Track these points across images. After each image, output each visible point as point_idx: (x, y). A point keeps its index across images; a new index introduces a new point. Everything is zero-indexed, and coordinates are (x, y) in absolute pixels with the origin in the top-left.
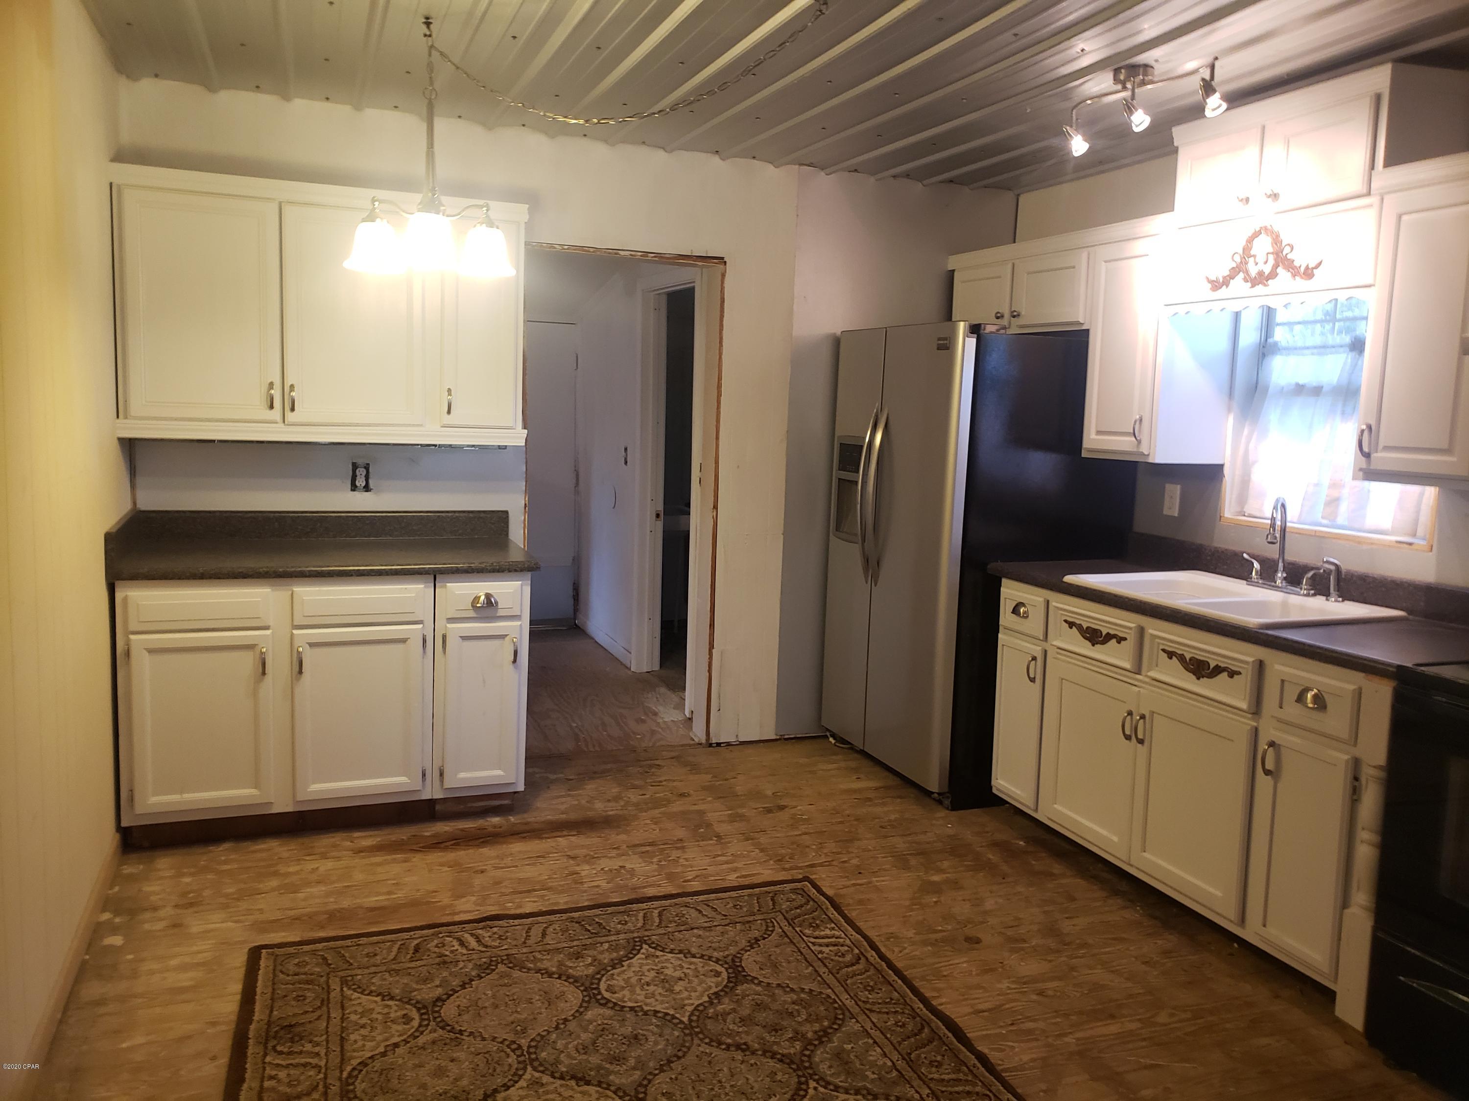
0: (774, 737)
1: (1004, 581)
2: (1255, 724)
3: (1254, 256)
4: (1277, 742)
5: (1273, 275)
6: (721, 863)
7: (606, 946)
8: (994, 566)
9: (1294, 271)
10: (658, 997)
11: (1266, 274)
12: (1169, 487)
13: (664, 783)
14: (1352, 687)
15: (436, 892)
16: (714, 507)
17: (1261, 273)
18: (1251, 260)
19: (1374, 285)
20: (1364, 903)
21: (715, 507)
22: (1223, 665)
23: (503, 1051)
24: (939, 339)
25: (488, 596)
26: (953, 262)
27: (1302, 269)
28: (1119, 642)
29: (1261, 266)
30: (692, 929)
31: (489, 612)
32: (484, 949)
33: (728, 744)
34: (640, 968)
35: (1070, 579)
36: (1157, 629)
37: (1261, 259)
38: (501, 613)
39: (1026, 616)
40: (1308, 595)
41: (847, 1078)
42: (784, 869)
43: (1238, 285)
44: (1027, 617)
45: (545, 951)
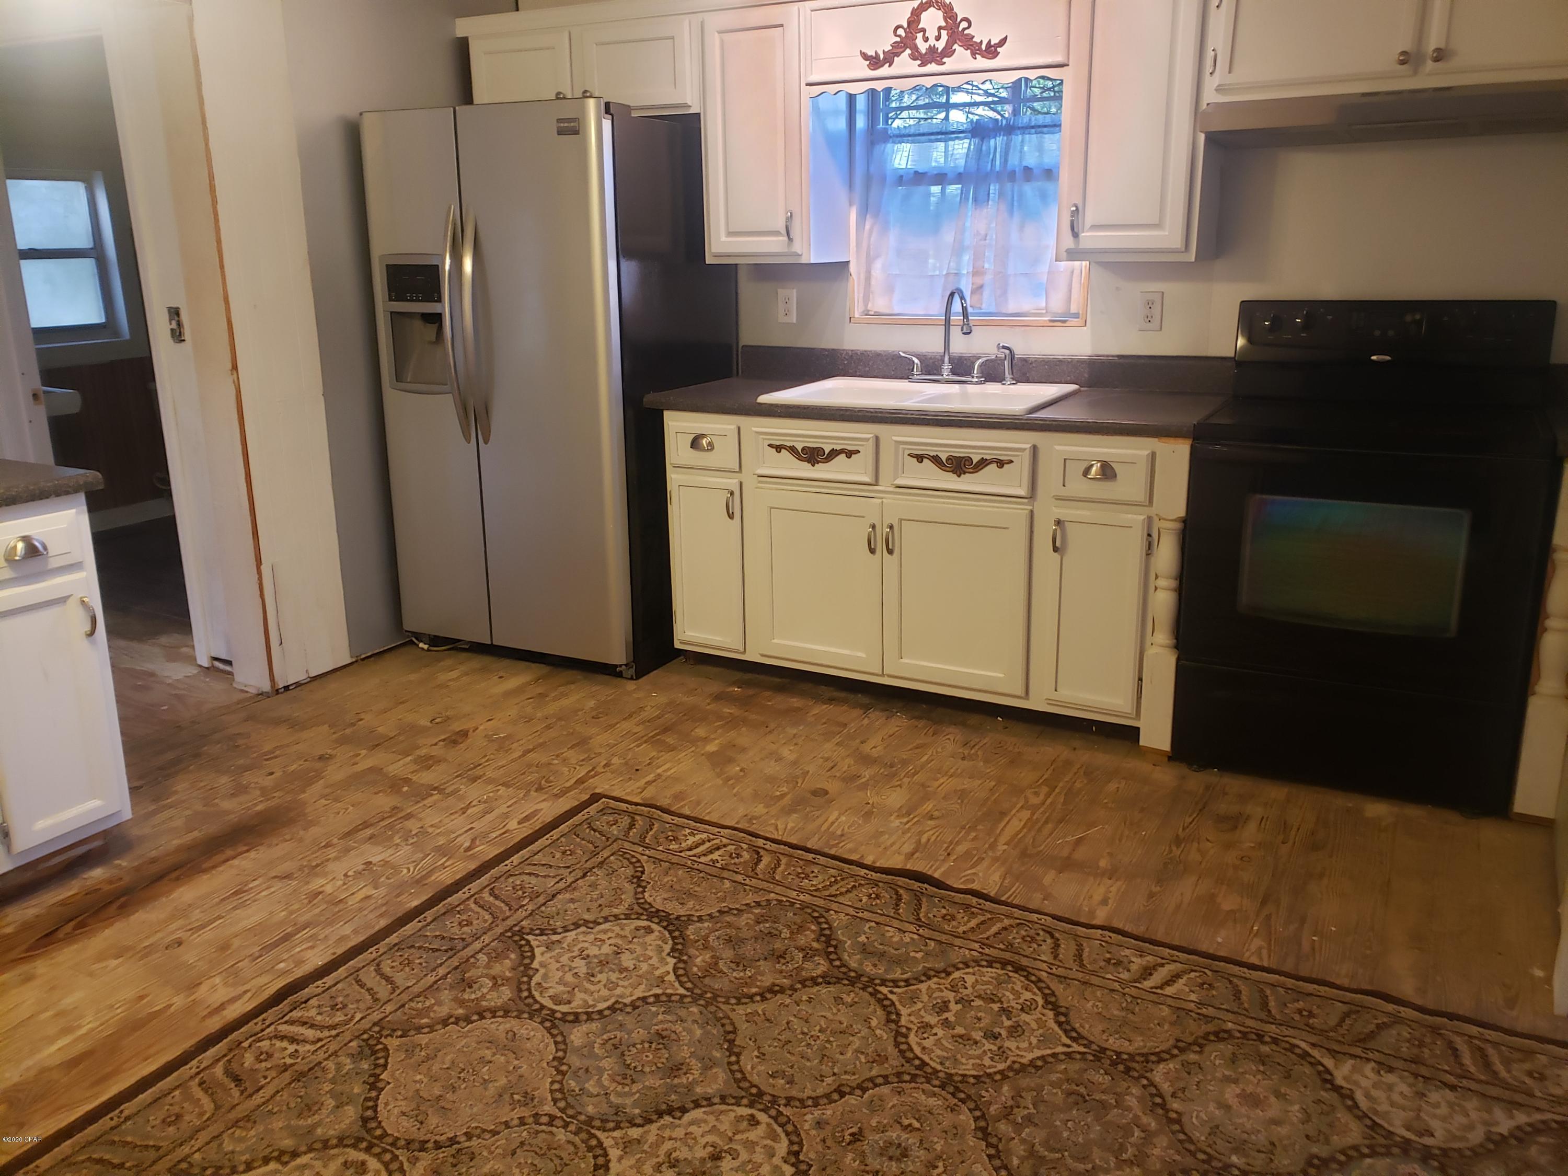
0: (349, 661)
1: (667, 415)
2: (1030, 508)
3: (924, 30)
4: (1062, 519)
5: (948, 52)
6: (480, 815)
7: (482, 958)
8: (651, 399)
9: (975, 49)
10: (621, 983)
11: (940, 50)
12: (782, 292)
13: (278, 752)
14: (1146, 452)
15: (142, 998)
16: (233, 368)
17: (932, 50)
18: (920, 35)
19: (1068, 65)
20: (1168, 642)
21: (235, 367)
22: (988, 457)
23: (537, 1132)
24: (559, 120)
25: (26, 539)
26: (463, 27)
27: (984, 47)
28: (849, 457)
29: (932, 42)
30: (554, 896)
31: (34, 564)
32: (334, 1032)
33: (298, 685)
34: (558, 962)
35: (764, 399)
36: (894, 434)
37: (932, 33)
38: (54, 563)
39: (711, 446)
40: (980, 383)
41: (902, 969)
42: (557, 796)
43: (905, 63)
44: (713, 449)
45: (418, 996)
